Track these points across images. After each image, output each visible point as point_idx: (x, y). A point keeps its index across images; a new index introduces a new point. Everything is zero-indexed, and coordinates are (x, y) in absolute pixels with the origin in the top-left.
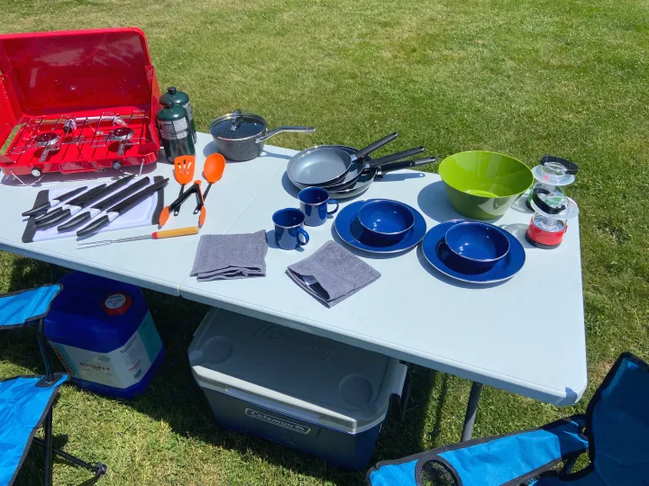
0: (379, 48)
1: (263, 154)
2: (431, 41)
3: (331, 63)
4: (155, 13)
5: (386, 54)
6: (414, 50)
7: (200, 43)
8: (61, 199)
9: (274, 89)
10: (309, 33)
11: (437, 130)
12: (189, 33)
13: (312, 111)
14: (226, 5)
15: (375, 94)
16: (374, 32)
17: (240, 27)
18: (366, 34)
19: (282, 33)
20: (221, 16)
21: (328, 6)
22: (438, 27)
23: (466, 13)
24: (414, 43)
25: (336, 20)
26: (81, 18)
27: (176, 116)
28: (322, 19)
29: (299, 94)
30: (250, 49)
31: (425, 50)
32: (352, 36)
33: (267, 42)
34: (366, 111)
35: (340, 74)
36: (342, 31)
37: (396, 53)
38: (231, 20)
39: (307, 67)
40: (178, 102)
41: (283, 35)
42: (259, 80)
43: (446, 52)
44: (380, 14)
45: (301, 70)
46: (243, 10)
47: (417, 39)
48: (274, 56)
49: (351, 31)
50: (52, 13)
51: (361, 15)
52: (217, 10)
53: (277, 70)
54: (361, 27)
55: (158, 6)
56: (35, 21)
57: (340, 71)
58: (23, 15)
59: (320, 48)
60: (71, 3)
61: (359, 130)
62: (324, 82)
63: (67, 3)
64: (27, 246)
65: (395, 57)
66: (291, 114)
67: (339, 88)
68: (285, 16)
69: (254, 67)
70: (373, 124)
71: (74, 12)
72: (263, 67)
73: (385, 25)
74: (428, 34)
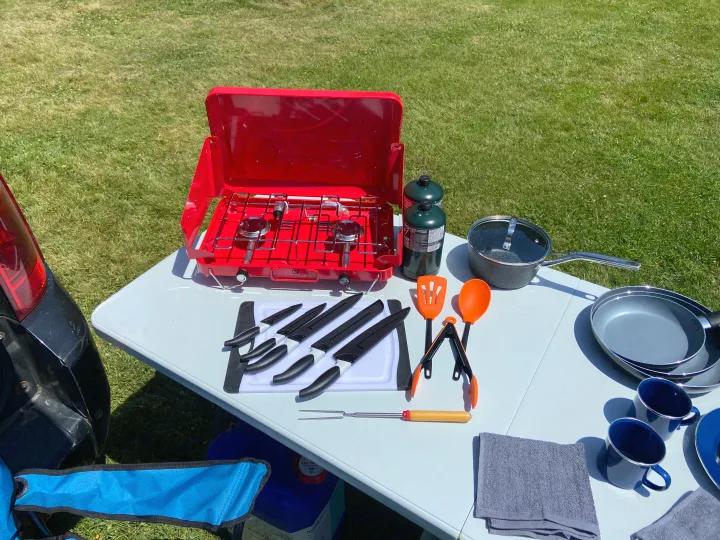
0: (597, 92)
1: (535, 280)
2: (665, 90)
3: (536, 106)
4: (324, 24)
5: (607, 101)
6: (644, 100)
7: (376, 67)
8: (271, 320)
9: (465, 134)
10: (505, 64)
11: (692, 219)
12: (363, 53)
13: (517, 171)
14: (404, 21)
15: (599, 156)
16: (588, 71)
17: (420, 50)
18: (579, 72)
19: (472, 61)
20: (398, 35)
21: (527, 32)
22: (672, 71)
23: (707, 56)
24: (642, 89)
25: (539, 50)
26: (243, 24)
27: (431, 222)
28: (521, 47)
29: (497, 144)
30: (435, 80)
31: (659, 101)
32: (560, 73)
33: (454, 72)
34: (588, 179)
35: (550, 123)
36: (549, 66)
37: (621, 101)
38: (411, 40)
39: (505, 109)
40: (429, 197)
41: (474, 65)
42: (447, 122)
43: (688, 107)
44: (595, 47)
45: (497, 113)
46: (425, 29)
47: (646, 85)
48: (463, 92)
49: (560, 66)
50: (212, 14)
51: (570, 46)
52: (394, 27)
53: (468, 110)
54: (571, 62)
55: (326, 17)
56: (194, 22)
57: (549, 119)
58: (182, 14)
59: (521, 85)
60: (231, 4)
61: (582, 206)
62: (529, 132)
63: (229, 4)
64: (231, 399)
65: (620, 106)
66: (489, 173)
67: (548, 142)
68: (475, 40)
69: (439, 104)
70: (601, 199)
71: (236, 16)
72: (451, 105)
73: (602, 62)
74: (660, 80)
